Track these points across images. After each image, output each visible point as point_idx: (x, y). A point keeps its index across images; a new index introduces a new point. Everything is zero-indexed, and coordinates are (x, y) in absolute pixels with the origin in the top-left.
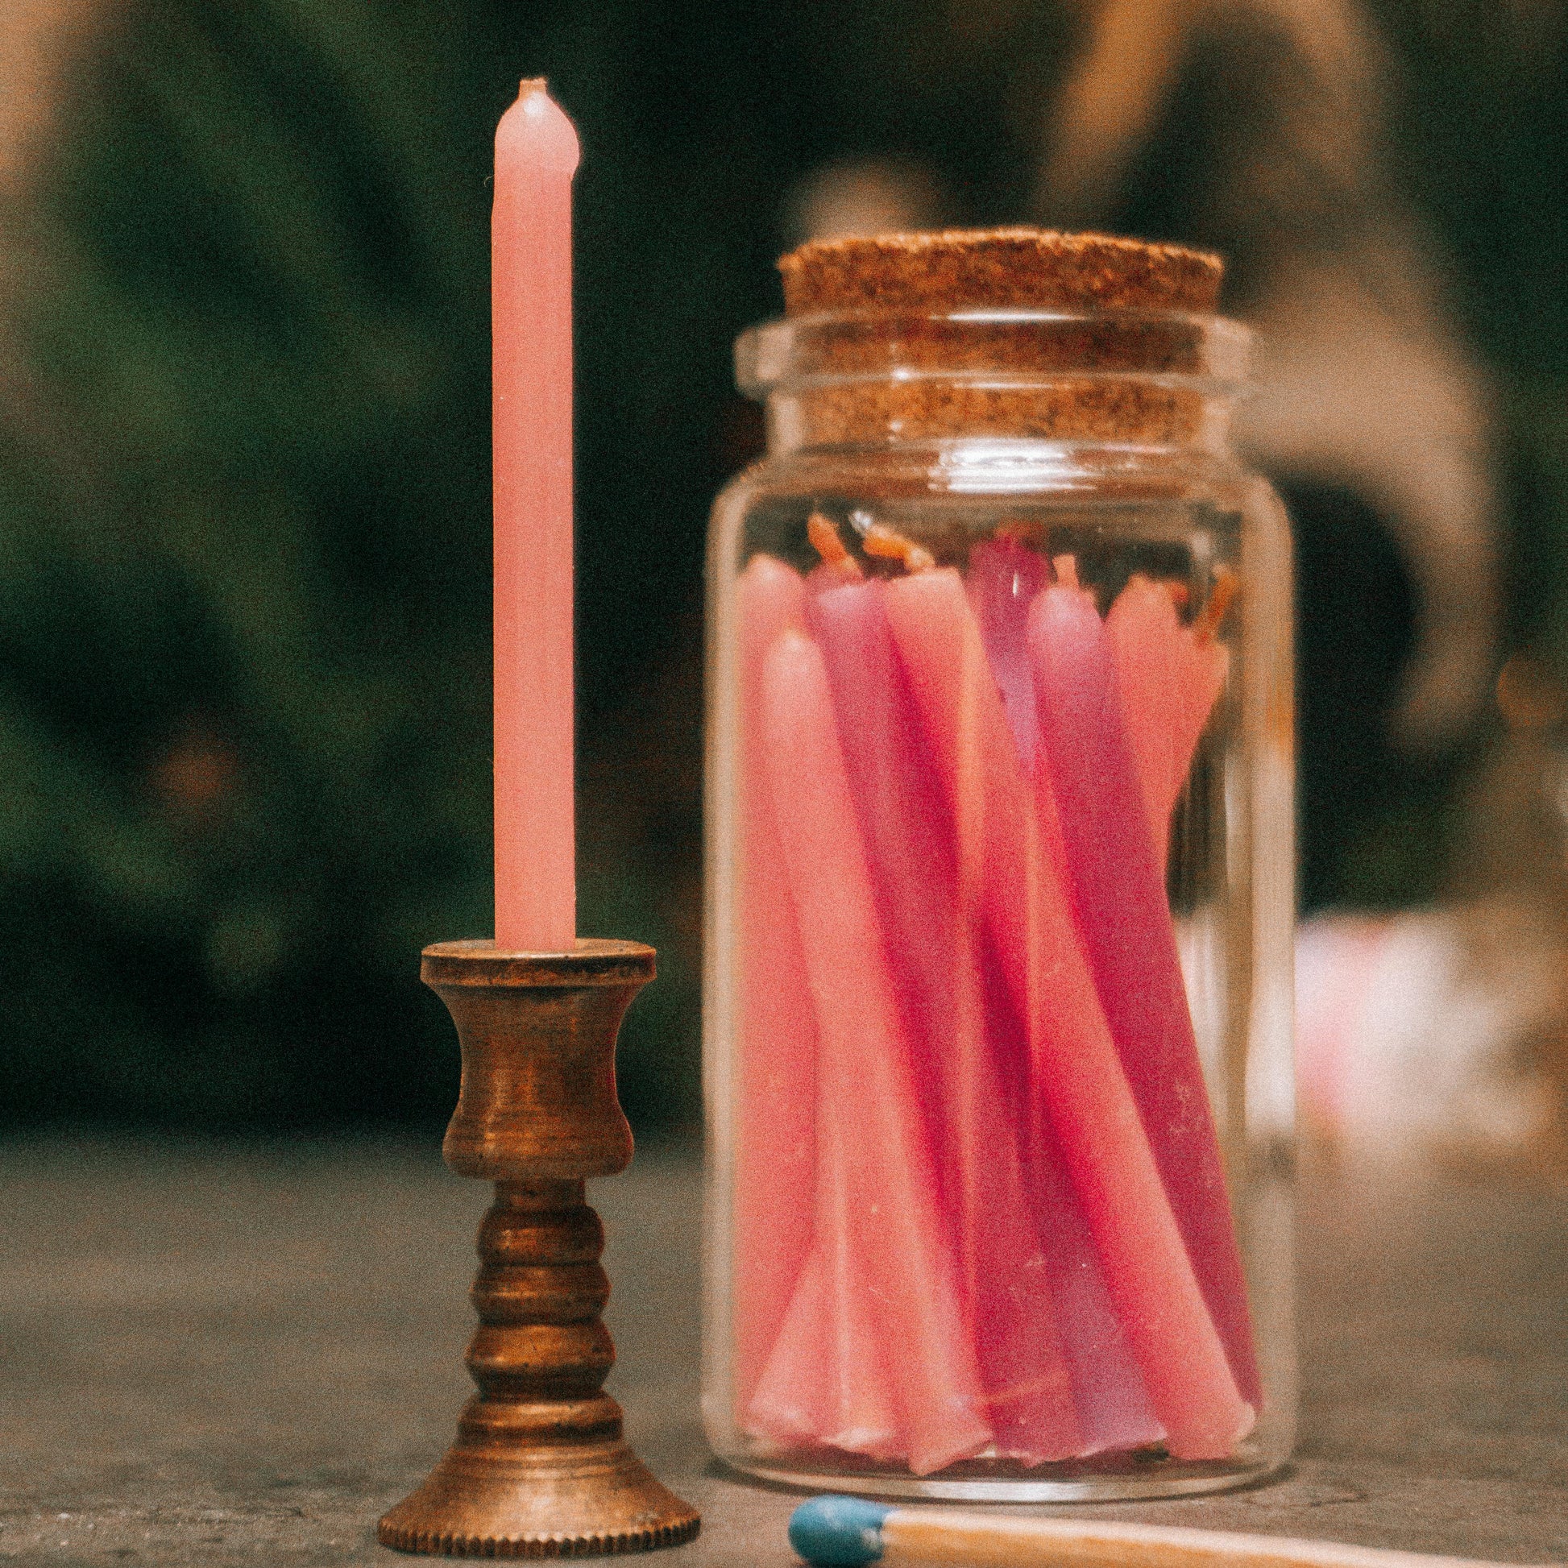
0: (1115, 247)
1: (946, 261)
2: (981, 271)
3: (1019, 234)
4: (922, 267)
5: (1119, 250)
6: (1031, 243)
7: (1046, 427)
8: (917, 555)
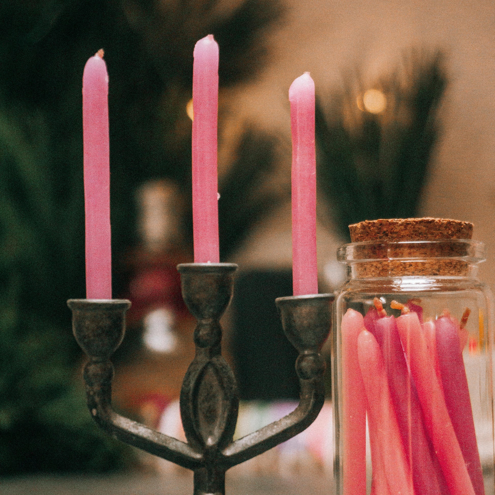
0: (454, 222)
1: (410, 226)
2: (419, 229)
3: (430, 219)
4: (402, 227)
5: (455, 222)
6: (433, 221)
7: (437, 273)
8: (406, 309)
